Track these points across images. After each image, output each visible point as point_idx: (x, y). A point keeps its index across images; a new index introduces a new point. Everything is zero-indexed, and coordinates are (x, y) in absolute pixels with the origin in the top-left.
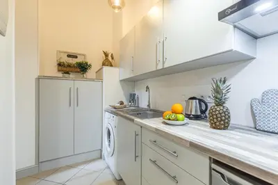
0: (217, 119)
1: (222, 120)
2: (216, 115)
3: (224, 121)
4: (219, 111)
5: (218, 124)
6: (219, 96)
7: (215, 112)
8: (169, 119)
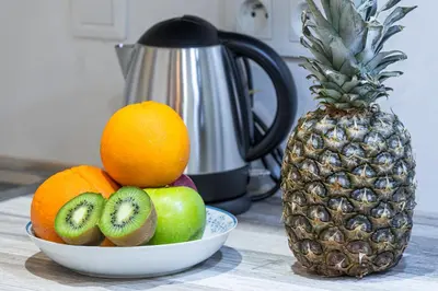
0: (326, 207)
1: (354, 214)
2: (323, 181)
3: (368, 216)
4: (339, 153)
5: (332, 239)
6: (339, 49)
7: (316, 160)
8: (97, 239)
